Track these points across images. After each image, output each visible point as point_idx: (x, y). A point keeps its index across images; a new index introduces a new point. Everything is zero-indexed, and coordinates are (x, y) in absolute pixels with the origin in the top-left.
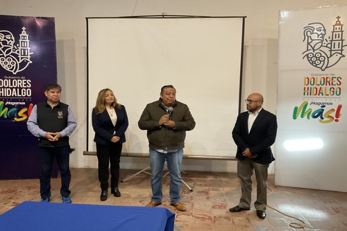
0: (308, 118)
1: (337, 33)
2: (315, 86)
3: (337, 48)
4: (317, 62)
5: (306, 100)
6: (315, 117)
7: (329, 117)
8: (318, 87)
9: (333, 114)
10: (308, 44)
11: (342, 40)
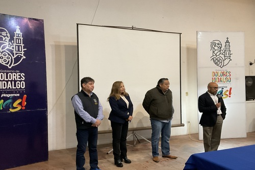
1: (227, 47)
2: (218, 77)
3: (227, 55)
4: (218, 63)
7: (226, 95)
8: (220, 78)
9: (228, 93)
10: (213, 52)
11: (230, 51)
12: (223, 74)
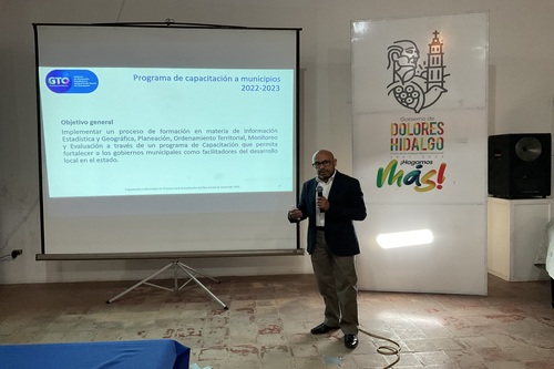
0: (399, 185)
1: (436, 56)
2: (406, 136)
3: (435, 79)
4: (409, 100)
5: (394, 158)
6: (408, 183)
7: (429, 182)
8: (411, 138)
9: (434, 178)
10: (395, 72)
11: (443, 67)
12: (422, 129)
